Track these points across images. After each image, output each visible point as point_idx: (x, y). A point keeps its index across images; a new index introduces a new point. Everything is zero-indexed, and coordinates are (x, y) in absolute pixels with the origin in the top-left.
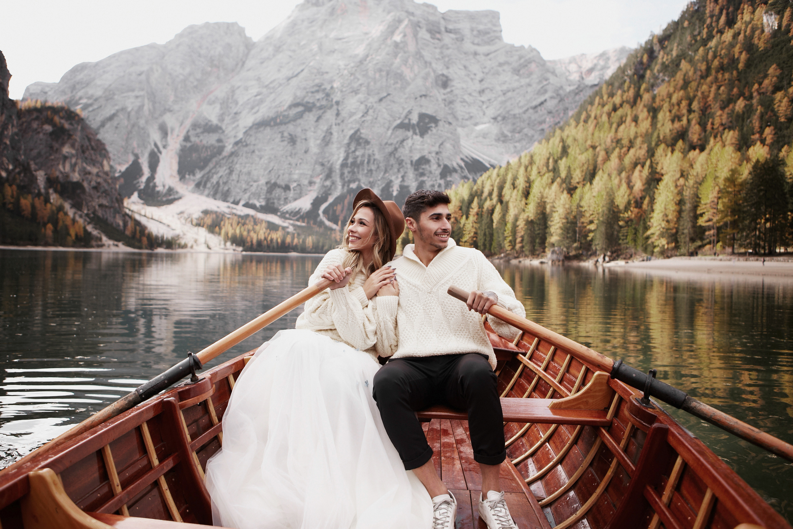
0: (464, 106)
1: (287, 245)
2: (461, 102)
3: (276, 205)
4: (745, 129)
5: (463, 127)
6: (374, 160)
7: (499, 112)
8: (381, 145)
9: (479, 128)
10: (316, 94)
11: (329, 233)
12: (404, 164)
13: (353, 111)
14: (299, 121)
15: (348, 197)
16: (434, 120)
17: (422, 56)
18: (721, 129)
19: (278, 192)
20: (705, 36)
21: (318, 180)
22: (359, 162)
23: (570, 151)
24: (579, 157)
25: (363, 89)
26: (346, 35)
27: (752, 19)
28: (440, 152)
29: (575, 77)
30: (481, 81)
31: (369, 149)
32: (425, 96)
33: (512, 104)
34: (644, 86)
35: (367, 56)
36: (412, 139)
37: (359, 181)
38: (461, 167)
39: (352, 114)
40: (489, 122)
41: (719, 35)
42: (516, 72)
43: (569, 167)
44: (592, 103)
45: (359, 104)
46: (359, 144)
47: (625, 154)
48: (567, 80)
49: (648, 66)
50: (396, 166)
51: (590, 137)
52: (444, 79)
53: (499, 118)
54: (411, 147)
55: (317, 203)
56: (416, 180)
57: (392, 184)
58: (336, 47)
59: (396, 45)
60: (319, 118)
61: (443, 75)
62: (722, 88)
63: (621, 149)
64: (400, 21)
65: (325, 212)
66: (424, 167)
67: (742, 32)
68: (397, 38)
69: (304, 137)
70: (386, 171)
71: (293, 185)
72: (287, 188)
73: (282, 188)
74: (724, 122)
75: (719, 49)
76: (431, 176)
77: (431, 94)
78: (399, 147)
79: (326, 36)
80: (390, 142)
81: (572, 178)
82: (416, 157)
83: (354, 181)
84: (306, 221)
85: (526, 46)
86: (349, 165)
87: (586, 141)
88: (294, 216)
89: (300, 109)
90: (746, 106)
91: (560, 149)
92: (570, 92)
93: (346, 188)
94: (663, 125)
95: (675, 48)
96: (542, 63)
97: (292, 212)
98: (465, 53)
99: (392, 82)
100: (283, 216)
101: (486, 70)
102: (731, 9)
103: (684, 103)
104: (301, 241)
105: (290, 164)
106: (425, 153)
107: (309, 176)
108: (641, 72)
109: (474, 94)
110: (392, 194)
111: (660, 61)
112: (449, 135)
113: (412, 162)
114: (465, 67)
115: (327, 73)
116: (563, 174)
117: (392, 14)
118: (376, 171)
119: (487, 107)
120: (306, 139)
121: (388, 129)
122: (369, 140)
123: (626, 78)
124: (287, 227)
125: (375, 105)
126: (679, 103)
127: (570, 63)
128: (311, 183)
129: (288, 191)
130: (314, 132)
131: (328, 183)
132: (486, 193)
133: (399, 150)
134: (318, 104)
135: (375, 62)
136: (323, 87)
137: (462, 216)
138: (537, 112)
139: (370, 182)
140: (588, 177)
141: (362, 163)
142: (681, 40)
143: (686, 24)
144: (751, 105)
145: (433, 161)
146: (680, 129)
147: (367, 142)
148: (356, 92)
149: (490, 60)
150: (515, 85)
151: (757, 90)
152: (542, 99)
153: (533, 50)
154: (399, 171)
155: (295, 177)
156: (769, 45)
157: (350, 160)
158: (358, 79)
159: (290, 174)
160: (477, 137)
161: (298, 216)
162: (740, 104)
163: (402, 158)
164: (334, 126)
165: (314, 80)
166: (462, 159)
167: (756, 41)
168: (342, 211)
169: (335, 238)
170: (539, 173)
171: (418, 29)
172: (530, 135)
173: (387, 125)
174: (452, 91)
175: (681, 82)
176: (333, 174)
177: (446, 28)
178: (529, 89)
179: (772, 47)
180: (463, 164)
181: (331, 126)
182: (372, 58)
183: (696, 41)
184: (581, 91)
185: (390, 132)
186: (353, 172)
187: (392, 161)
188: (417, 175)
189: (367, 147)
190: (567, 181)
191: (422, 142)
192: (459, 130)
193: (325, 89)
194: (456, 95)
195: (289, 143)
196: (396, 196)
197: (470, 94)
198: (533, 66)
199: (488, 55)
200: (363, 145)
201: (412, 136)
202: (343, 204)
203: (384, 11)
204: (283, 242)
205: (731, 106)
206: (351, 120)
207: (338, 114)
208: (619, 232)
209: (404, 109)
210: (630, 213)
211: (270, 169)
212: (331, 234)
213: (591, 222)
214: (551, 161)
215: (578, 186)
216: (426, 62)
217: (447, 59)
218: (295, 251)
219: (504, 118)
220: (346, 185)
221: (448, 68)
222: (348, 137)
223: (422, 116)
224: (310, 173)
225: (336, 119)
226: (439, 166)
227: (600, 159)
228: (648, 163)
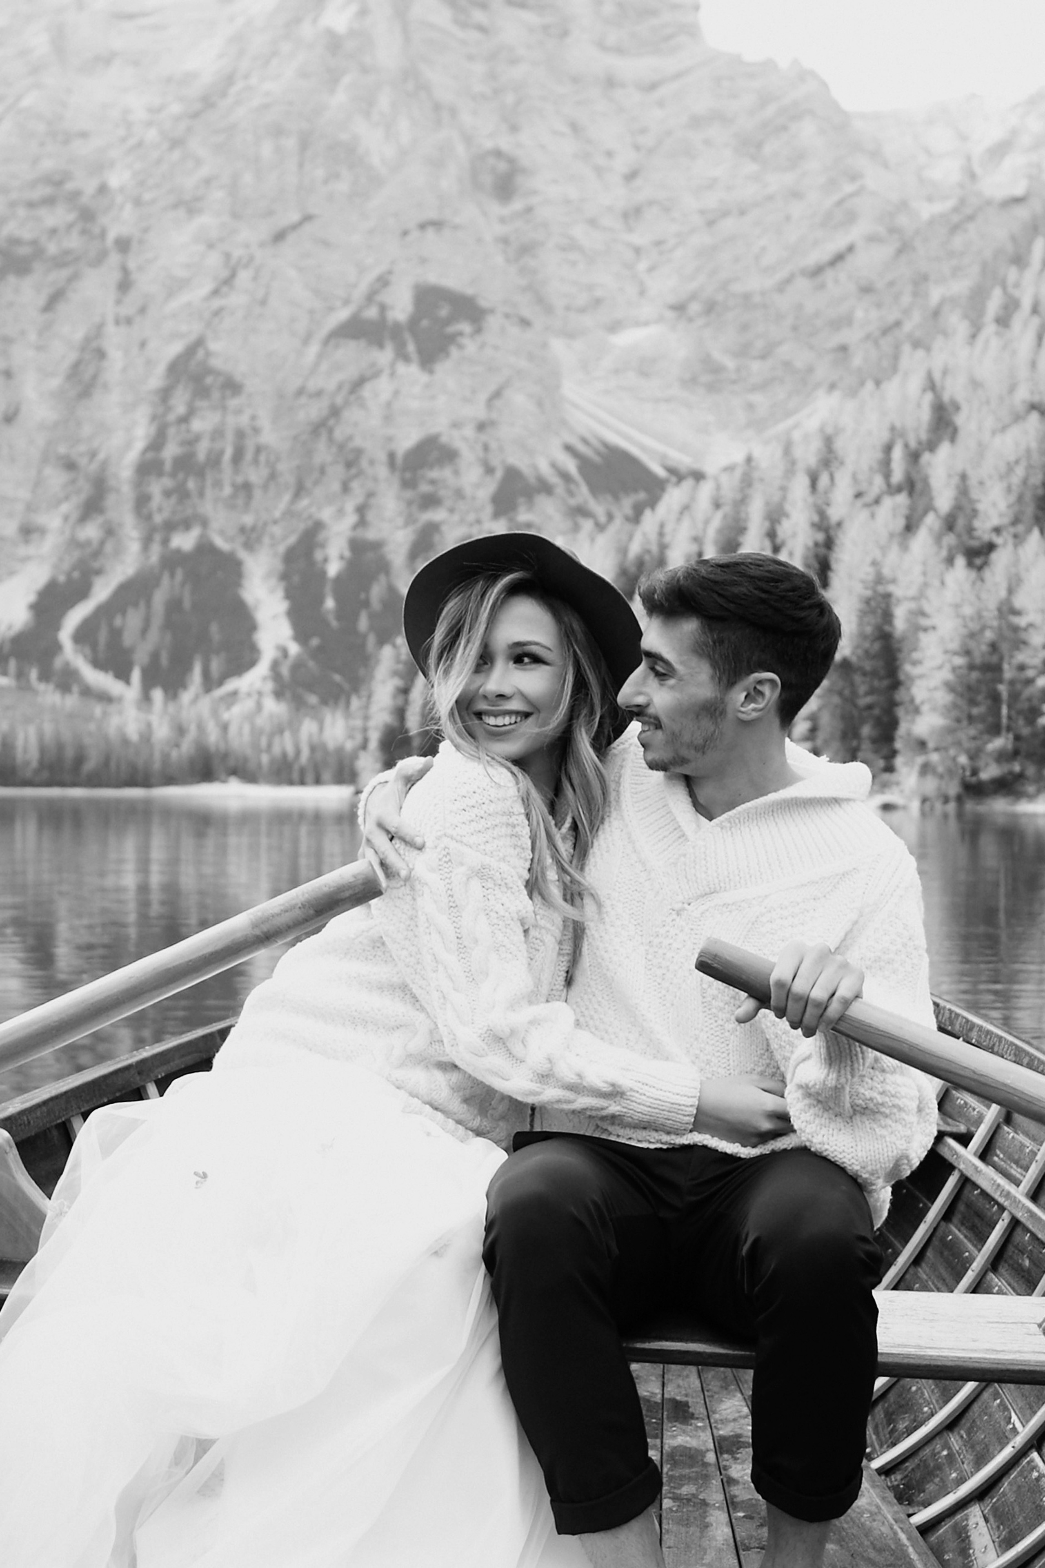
0: (574, 264)
2: (563, 249)
5: (570, 335)
6: (258, 450)
7: (692, 286)
8: (281, 396)
9: (626, 339)
10: (43, 212)
11: (98, 710)
12: (364, 463)
13: (181, 273)
15: (166, 581)
16: (469, 309)
17: (424, 86)
21: (53, 521)
22: (202, 451)
24: (998, 441)
25: (217, 195)
28: (493, 423)
29: (948, 171)
30: (631, 176)
31: (239, 412)
32: (437, 225)
33: (737, 260)
35: (230, 79)
36: (393, 374)
37: (205, 523)
38: (566, 477)
39: (174, 286)
40: (660, 319)
42: (751, 147)
45: (200, 248)
46: (201, 391)
48: (922, 180)
50: (336, 473)
52: (502, 166)
53: (695, 308)
54: (389, 404)
55: (51, 603)
56: (410, 520)
57: (321, 536)
58: (118, 44)
59: (334, 43)
60: (54, 300)
61: (498, 154)
65: (81, 635)
66: (434, 474)
68: (337, 18)
70: (300, 490)
76: (462, 505)
77: (458, 220)
78: (347, 403)
80: (313, 385)
81: (975, 513)
82: (407, 439)
83: (186, 525)
86: (168, 466)
92: (933, 222)
93: (156, 550)
96: (840, 124)
99: (320, 173)
101: (648, 141)
106: (439, 426)
107: (20, 507)
109: (606, 221)
110: (324, 573)
112: (524, 364)
113: (392, 456)
114: (575, 128)
115: (83, 135)
118: (265, 487)
119: (651, 269)
120: (8, 374)
121: (306, 340)
122: (238, 378)
125: (259, 255)
127: (930, 122)
128: (28, 531)
130: (40, 348)
131: (91, 531)
133: (346, 414)
134: (52, 248)
135: (258, 101)
136: (69, 186)
138: (822, 286)
139: (242, 530)
141: (215, 460)
145: (468, 456)
147: (232, 387)
148: (189, 206)
149: (661, 104)
150: (748, 192)
152: (839, 243)
153: (804, 74)
154: (346, 488)
157: (171, 451)
158: (198, 162)
160: (617, 371)
163: (358, 442)
164: (111, 329)
165: (36, 161)
166: (569, 449)
168: (145, 629)
169: (122, 727)
170: (858, 495)
172: (799, 364)
173: (302, 326)
174: (529, 210)
176: (110, 500)
178: (797, 209)
180: (571, 466)
181: (99, 330)
182: (249, 88)
184: (973, 217)
185: (314, 349)
186: (181, 494)
187: (323, 453)
188: (410, 503)
189: (233, 403)
190: (961, 523)
191: (427, 386)
192: (558, 346)
193: (76, 194)
194: (546, 225)
196: (338, 579)
197: (593, 222)
198: (807, 130)
199: (653, 86)
200: (216, 395)
201: (392, 365)
202: (149, 604)
206: (174, 304)
207: (125, 285)
209: (362, 270)
212: (105, 714)
216: (437, 107)
217: (510, 98)
219: (710, 308)
220: (158, 537)
221: (514, 129)
222: (161, 369)
223: (427, 297)
224: (24, 494)
225: (118, 302)
226: (489, 470)
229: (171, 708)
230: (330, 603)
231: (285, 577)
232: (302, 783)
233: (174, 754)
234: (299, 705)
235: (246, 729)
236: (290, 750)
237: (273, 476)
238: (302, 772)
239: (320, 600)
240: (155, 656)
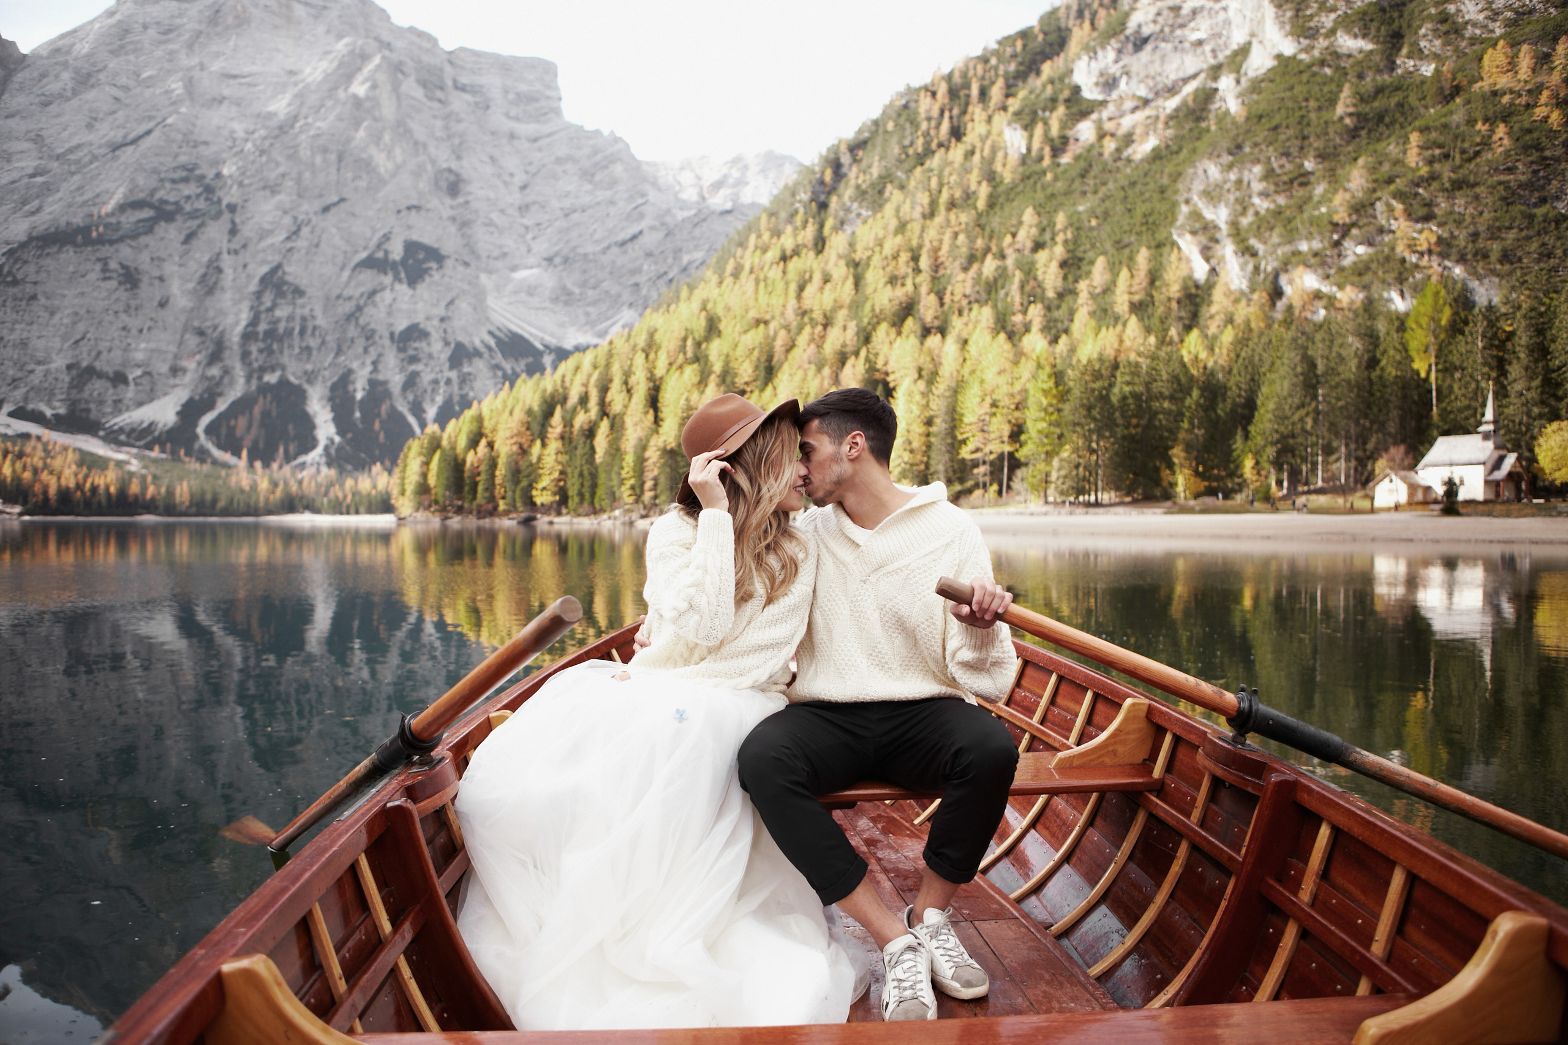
0: (492, 233)
1: (131, 499)
2: (486, 225)
3: (93, 415)
4: (1000, 305)
5: (490, 272)
6: (315, 328)
7: (557, 248)
8: (327, 298)
9: (520, 275)
10: (181, 186)
11: (223, 473)
12: (377, 338)
13: (268, 227)
14: (144, 240)
15: (261, 400)
16: (435, 255)
17: (408, 132)
18: (965, 302)
19: (97, 386)
20: (920, 150)
21: (191, 365)
22: (281, 327)
23: (722, 326)
24: (742, 338)
25: (289, 183)
26: (247, 69)
27: (989, 133)
28: (449, 318)
29: (690, 195)
30: (524, 187)
31: (303, 306)
32: (418, 208)
33: (580, 236)
34: (829, 223)
35: (295, 118)
36: (392, 290)
37: (283, 368)
38: (489, 348)
39: (264, 234)
40: (539, 266)
41: (943, 150)
42: (587, 175)
43: (727, 356)
44: (742, 244)
45: (280, 213)
46: (280, 294)
47: (823, 337)
48: (678, 200)
49: (832, 190)
50: (361, 343)
51: (752, 303)
52: (452, 178)
53: (557, 260)
54: (390, 306)
55: (190, 412)
56: (402, 370)
57: (352, 377)
58: (226, 92)
59: (357, 102)
60: (189, 238)
61: (450, 170)
62: (962, 238)
63: (813, 327)
64: (365, 57)
65: (210, 430)
66: (417, 345)
67: (978, 151)
68: (359, 88)
69: (157, 273)
70: (339, 352)
71: (134, 374)
72: (119, 379)
73: (108, 378)
74: (968, 291)
75: (946, 173)
76: (432, 362)
77: (429, 206)
78: (366, 304)
79: (202, 67)
80: (347, 293)
82: (401, 325)
83: (273, 369)
84: (168, 446)
85: (606, 133)
87: (747, 311)
88: (138, 439)
89: (147, 213)
90: (997, 269)
91: (703, 324)
92: (683, 220)
93: (254, 384)
94: (875, 291)
95: (876, 164)
96: (635, 167)
97: (133, 430)
98: (493, 133)
99: (350, 175)
100: (113, 438)
101: (532, 169)
102: (956, 112)
103: (904, 257)
104: (163, 490)
105: (124, 328)
106: (419, 318)
107: (170, 356)
108: (822, 198)
109: (510, 211)
110: (354, 398)
111: (853, 182)
112: (466, 287)
113: (392, 334)
114: (493, 159)
115: (206, 143)
116: (717, 367)
117: (346, 40)
118: (319, 349)
119: (534, 238)
120: (161, 279)
121: (342, 268)
122: (302, 288)
123: (797, 205)
124: (127, 463)
125: (314, 220)
126: (895, 257)
127: (682, 169)
128: (175, 371)
129: (122, 387)
130: (181, 265)
131: (215, 371)
132: (573, 398)
133: (366, 310)
134: (188, 208)
135: (312, 133)
136: (198, 172)
137: (532, 441)
138: (625, 252)
139: (306, 373)
140: (763, 374)
141: (289, 333)
142: (884, 151)
143: (890, 126)
144: (1005, 269)
145: (435, 336)
146: (904, 299)
147: (299, 292)
148: (273, 189)
149: (540, 150)
150: (586, 200)
151: (1010, 245)
152: (634, 230)
153: (617, 140)
154: (366, 350)
155: (139, 356)
156: (1018, 176)
157: (262, 327)
158: (278, 164)
159: (127, 349)
160: (515, 293)
161: (149, 438)
162: (990, 266)
163: (373, 326)
164: (225, 256)
165: (176, 156)
166: (490, 333)
167: (998, 167)
168: (249, 428)
169: (238, 482)
170: (671, 364)
171: (400, 76)
172: (613, 293)
173: (340, 260)
174: (467, 202)
175: (893, 223)
176: (226, 354)
177: (455, 81)
178: (612, 210)
179: (1022, 180)
180: (492, 342)
181: (219, 254)
182: (307, 124)
183: (907, 156)
184: (704, 220)
185: (346, 274)
186: (270, 351)
187: (352, 331)
188: (402, 360)
189: (300, 301)
191: (412, 297)
192: (483, 278)
193: (203, 176)
194: (476, 211)
195: (120, 283)
196: (362, 401)
197: (502, 211)
198: (618, 169)
199: (536, 140)
200: (290, 296)
201: (392, 284)
202: (251, 413)
203: (328, 32)
204: (122, 492)
205: (975, 266)
206: (264, 244)
207: (233, 231)
209: (374, 231)
211: (78, 337)
212: (228, 475)
214: (689, 342)
215: (748, 389)
216: (416, 143)
218: (149, 512)
219: (566, 260)
220: (255, 375)
221: (459, 158)
222: (256, 280)
223: (411, 247)
224: (173, 348)
225: (229, 241)
226: (447, 344)
227: (779, 345)
228: (863, 353)
229: (267, 472)
230: (358, 414)
231: (331, 399)
232: (348, 513)
233: (272, 497)
234: (342, 471)
235: (313, 484)
236: (340, 495)
237: (323, 343)
238: (348, 507)
239: (352, 412)
240: (255, 442)
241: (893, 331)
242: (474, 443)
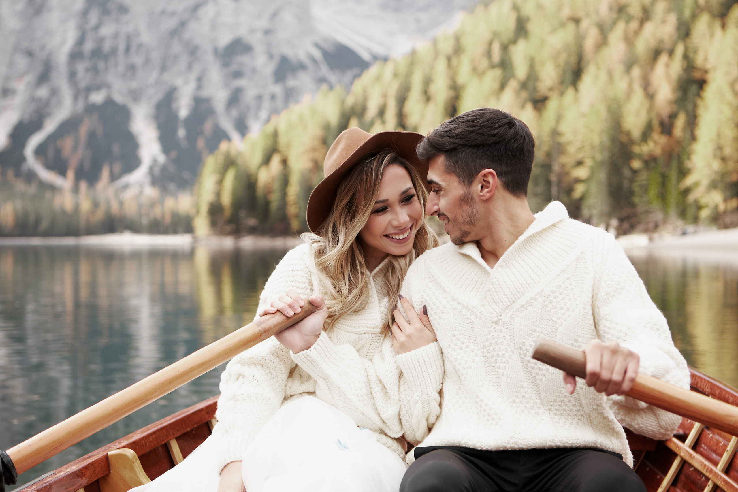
6: (140, 46)
8: (152, 15)
11: (49, 193)
12: (200, 53)
15: (87, 120)
21: (21, 86)
22: (107, 46)
23: (531, 27)
28: (273, 30)
31: (127, 24)
37: (108, 86)
38: (314, 61)
43: (533, 58)
46: (106, 12)
47: (637, 33)
50: (184, 58)
54: (214, 20)
55: (20, 133)
56: (226, 85)
57: (176, 95)
63: (628, 21)
65: (39, 151)
66: (240, 59)
70: (164, 68)
76: (255, 77)
78: (189, 19)
80: (170, 8)
81: (538, 78)
82: (225, 39)
83: (98, 88)
86: (87, 55)
91: (511, 24)
93: (81, 103)
106: (242, 32)
110: (178, 116)
113: (216, 49)
116: (521, 72)
118: (144, 67)
122: (126, 4)
128: (5, 92)
131: (43, 92)
133: (189, 25)
139: (131, 91)
140: (569, 77)
141: (114, 51)
145: (259, 49)
147: (123, 9)
154: (190, 67)
157: (89, 46)
163: (196, 41)
166: (316, 45)
168: (75, 147)
169: (62, 204)
170: (474, 69)
176: (54, 75)
180: (317, 54)
186: (94, 70)
187: (176, 47)
188: (226, 76)
189: (125, 18)
190: (530, 84)
191: (235, 9)
196: (186, 119)
200: (114, 14)
202: (78, 134)
208: (632, 180)
210: (651, 144)
212: (53, 196)
213: (580, 163)
214: (496, 45)
215: (550, 94)
220: (82, 95)
224: (4, 70)
226: (271, 56)
227: (589, 43)
228: (680, 50)
229: (91, 192)
230: (181, 132)
231: (156, 117)
232: (166, 233)
234: (165, 190)
235: (135, 204)
236: (159, 215)
237: (148, 60)
238: (166, 227)
239: (175, 131)
240: (81, 163)
241: (717, 24)
242: (267, 160)
